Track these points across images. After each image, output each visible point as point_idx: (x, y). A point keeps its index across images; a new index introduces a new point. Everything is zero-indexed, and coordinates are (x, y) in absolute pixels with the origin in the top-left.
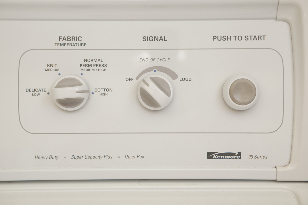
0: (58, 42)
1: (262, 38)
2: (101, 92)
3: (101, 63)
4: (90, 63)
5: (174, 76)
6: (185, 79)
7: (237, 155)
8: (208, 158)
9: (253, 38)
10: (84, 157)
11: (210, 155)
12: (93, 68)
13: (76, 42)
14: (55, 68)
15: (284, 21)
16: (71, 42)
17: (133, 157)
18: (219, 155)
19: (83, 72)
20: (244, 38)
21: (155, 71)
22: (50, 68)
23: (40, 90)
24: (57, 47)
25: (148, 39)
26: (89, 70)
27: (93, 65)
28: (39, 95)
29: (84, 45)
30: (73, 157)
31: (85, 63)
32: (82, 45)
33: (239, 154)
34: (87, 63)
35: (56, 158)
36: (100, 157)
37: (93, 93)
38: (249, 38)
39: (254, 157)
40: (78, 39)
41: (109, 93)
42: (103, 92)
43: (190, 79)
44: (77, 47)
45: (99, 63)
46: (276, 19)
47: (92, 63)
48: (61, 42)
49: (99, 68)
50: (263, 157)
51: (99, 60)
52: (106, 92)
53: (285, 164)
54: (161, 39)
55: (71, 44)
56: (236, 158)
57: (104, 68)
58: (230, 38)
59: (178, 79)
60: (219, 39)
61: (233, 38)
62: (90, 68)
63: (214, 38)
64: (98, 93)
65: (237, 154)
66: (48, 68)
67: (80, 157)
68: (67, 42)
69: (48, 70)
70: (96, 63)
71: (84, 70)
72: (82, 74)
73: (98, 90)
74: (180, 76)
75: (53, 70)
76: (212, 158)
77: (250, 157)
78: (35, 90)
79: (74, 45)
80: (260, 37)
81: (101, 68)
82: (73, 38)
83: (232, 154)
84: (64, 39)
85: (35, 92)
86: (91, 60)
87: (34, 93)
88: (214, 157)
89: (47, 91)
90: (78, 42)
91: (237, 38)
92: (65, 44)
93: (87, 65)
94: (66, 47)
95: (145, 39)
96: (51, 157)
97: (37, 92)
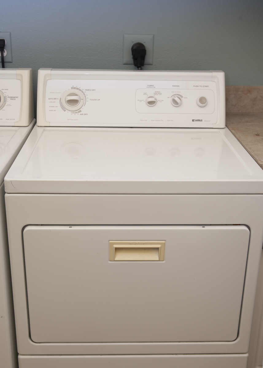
1: (208, 86)
3: (160, 93)
5: (182, 97)
6: (185, 98)
9: (205, 86)
11: (193, 120)
15: (214, 82)
17: (169, 121)
18: (196, 120)
21: (176, 95)
24: (147, 88)
25: (174, 86)
26: (156, 95)
29: (155, 87)
30: (151, 120)
33: (202, 120)
35: (146, 120)
36: (160, 121)
37: (157, 101)
40: (153, 86)
41: (163, 101)
43: (187, 98)
44: (153, 88)
46: (212, 81)
48: (148, 86)
52: (161, 101)
53: (215, 123)
54: (178, 86)
55: (151, 87)
61: (199, 86)
63: (194, 86)
67: (154, 120)
72: (154, 96)
73: (159, 101)
77: (205, 121)
82: (152, 85)
83: (200, 120)
84: (149, 86)
86: (157, 92)
89: (144, 101)
91: (201, 86)
92: (149, 87)
93: (156, 93)
94: (149, 88)
95: (173, 86)
96: (145, 120)
97: (141, 101)
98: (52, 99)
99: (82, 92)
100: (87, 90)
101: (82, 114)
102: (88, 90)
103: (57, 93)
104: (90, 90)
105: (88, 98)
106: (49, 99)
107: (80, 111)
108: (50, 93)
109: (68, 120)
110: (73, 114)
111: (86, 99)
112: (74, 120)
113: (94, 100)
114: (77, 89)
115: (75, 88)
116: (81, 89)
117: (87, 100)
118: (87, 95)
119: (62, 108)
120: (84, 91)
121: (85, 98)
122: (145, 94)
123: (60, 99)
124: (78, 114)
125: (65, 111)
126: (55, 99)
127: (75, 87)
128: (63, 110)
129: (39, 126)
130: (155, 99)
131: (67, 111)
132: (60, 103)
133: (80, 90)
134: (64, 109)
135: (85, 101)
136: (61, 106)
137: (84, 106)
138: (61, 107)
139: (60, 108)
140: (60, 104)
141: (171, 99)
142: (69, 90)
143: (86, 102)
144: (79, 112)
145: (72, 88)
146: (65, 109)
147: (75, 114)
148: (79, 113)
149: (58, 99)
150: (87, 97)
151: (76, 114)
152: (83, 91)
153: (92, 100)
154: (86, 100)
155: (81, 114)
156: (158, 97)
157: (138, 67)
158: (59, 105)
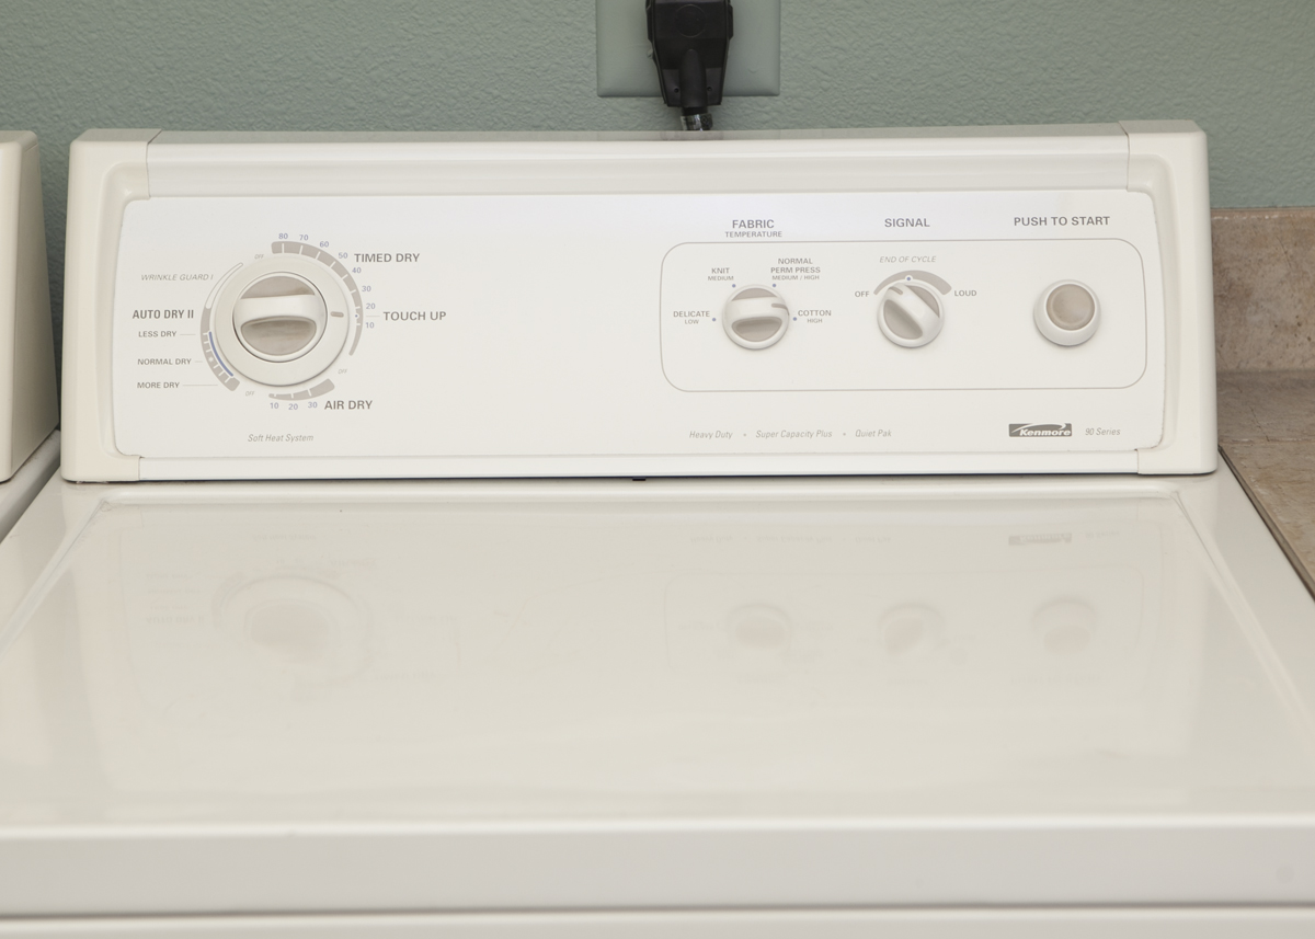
0: (731, 229)
1: (1104, 220)
2: (810, 317)
3: (810, 266)
4: (789, 266)
5: (944, 288)
6: (965, 293)
7: (1064, 430)
8: (1011, 435)
9: (1086, 221)
10: (779, 435)
11: (1014, 430)
12: (794, 274)
13: (763, 229)
14: (725, 275)
15: (1141, 190)
16: (754, 229)
17: (870, 434)
18: (1030, 429)
19: (776, 282)
20: (1070, 221)
21: (909, 279)
22: (717, 275)
23: (698, 314)
24: (730, 239)
25: (896, 223)
26: (787, 278)
27: (794, 270)
28: (697, 322)
29: (779, 234)
30: (759, 434)
31: (781, 265)
32: (774, 234)
33: (1069, 427)
34: (785, 266)
35: (729, 435)
36: (810, 434)
37: (795, 319)
38: (1080, 220)
39: (1096, 431)
40: (766, 224)
41: (825, 318)
42: (814, 316)
43: (973, 293)
44: (766, 238)
45: (805, 265)
46: (1127, 188)
47: (794, 266)
48: (737, 229)
49: (807, 274)
50: (1113, 433)
51: (806, 261)
52: (819, 317)
53: (1153, 445)
54: (919, 222)
55: (754, 234)
56: (1063, 435)
57: (815, 274)
58: (1045, 221)
59: (952, 292)
60: (1026, 222)
61: (1050, 221)
62: (790, 274)
63: (1016, 221)
64: (804, 318)
65: (1064, 426)
66: (714, 275)
67: (772, 435)
68: (747, 230)
69: (714, 278)
70: (800, 266)
71: (778, 278)
72: (774, 285)
73: (806, 313)
74: (955, 287)
75: (723, 278)
76: (1017, 434)
77: (1089, 432)
78: (690, 314)
79: (760, 234)
80: (1099, 220)
81: (810, 274)
82: (758, 223)
83: (1056, 427)
84: (742, 224)
85: (691, 318)
86: (792, 261)
87: (688, 319)
88: (1023, 432)
89: (712, 316)
90: (767, 229)
91: (1062, 221)
92: (743, 234)
93: (784, 269)
94: (745, 238)
95: (888, 223)
96: (719, 434)
97: (693, 317)
98: (157, 314)
99: (340, 270)
100: (366, 258)
101: (339, 404)
102: (376, 257)
103: (184, 278)
104: (387, 258)
105: (373, 306)
106: (136, 314)
107: (328, 386)
108: (145, 278)
109: (252, 438)
110: (284, 404)
111: (360, 311)
112: (290, 438)
113: (409, 316)
114: (310, 251)
115: (292, 248)
116: (331, 251)
117: (365, 320)
118: (367, 289)
119: (216, 372)
120: (349, 264)
121: (353, 308)
122: (719, 273)
123: (207, 313)
124: (314, 405)
125: (233, 385)
126: (174, 314)
127: (294, 238)
128: (222, 379)
129: (74, 482)
130: (775, 305)
131: (244, 385)
132: (203, 338)
133: (326, 259)
134: (226, 374)
135: (354, 324)
136: (208, 356)
137: (351, 353)
138: (211, 365)
139: (201, 370)
140: (205, 347)
141: (874, 303)
142: (259, 256)
143: (359, 330)
144: (317, 391)
145: (276, 248)
146: (236, 376)
147: (296, 407)
148: (322, 400)
149: (191, 314)
150: (365, 298)
151: (303, 404)
152: (342, 261)
153: (400, 316)
154: (360, 320)
155: (328, 405)
156: (796, 293)
157: (688, 112)
158: (194, 348)
